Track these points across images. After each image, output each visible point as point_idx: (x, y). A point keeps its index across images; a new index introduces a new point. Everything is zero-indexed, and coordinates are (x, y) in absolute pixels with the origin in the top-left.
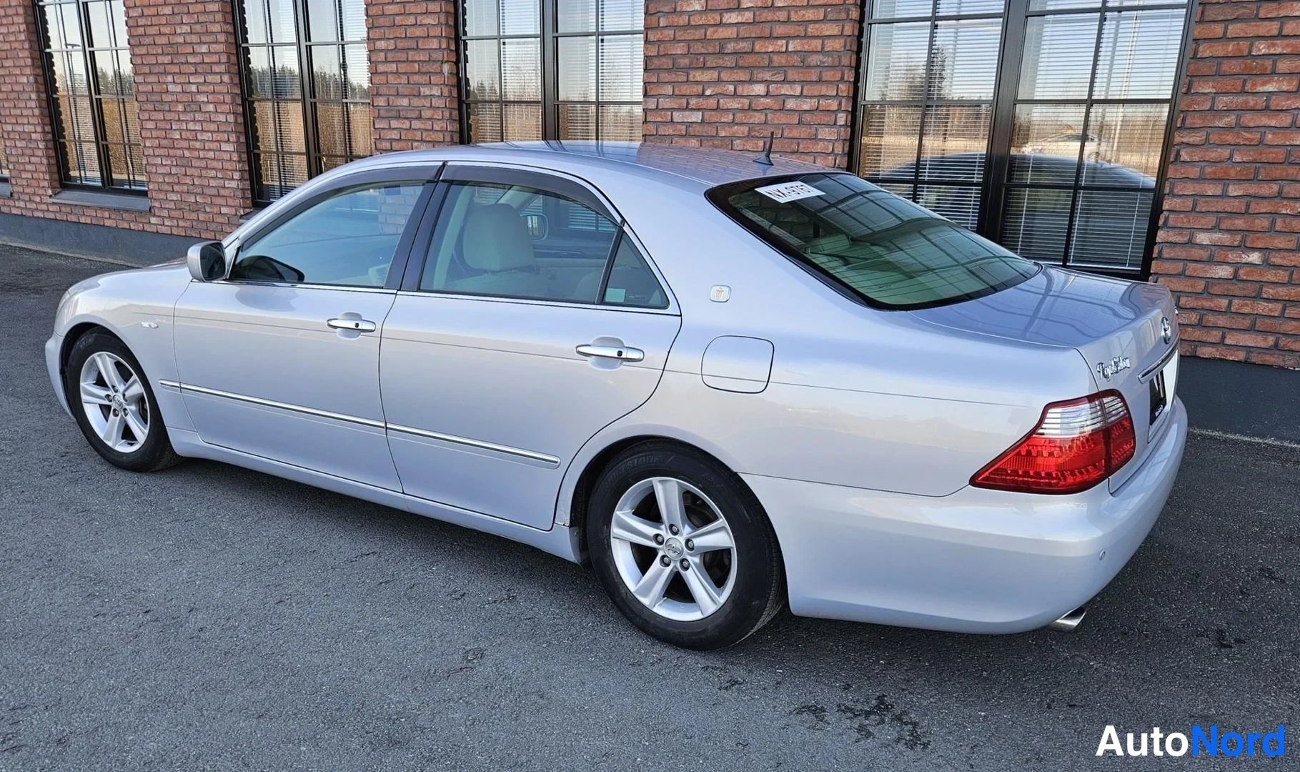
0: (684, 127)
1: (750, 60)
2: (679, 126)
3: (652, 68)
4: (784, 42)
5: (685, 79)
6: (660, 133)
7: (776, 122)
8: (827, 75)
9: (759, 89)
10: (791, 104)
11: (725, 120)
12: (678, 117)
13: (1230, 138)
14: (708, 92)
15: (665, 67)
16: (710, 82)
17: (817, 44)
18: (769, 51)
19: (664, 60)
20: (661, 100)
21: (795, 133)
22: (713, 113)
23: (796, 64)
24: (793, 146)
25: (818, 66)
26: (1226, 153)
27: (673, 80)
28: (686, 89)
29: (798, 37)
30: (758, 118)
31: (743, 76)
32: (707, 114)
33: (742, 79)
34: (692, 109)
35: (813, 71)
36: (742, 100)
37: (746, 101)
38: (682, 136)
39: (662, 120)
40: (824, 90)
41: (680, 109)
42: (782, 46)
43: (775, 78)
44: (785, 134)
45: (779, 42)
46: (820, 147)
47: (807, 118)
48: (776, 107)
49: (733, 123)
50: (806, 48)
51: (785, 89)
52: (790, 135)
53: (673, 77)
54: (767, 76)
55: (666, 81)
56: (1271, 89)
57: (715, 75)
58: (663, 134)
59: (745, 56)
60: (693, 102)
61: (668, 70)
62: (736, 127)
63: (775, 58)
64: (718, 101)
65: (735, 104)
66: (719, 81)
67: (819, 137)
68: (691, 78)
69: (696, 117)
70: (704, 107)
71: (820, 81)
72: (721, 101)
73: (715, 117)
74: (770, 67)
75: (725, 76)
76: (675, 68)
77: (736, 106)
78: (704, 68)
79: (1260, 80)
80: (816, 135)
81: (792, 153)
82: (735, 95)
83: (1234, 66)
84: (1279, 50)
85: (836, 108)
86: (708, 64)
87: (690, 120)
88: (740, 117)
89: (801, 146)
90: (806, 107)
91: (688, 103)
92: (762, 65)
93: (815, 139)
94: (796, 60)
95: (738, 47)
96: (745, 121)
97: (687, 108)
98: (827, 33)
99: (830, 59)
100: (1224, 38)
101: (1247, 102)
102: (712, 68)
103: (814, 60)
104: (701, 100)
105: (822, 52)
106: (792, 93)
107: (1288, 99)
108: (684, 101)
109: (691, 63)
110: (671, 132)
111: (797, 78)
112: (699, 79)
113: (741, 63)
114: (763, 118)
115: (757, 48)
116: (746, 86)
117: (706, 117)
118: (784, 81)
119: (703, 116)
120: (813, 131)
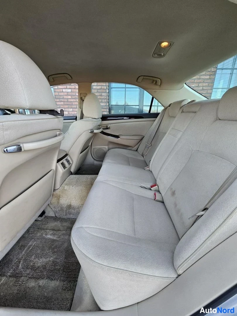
0: (66, 93)
2: (65, 93)
12: (64, 90)
32: (72, 90)
38: (66, 95)
46: (103, 97)
69: (70, 90)
80: (102, 95)
85: (106, 88)
90: (98, 88)
91: (67, 87)
93: (101, 95)
119: (71, 90)
120: (101, 94)
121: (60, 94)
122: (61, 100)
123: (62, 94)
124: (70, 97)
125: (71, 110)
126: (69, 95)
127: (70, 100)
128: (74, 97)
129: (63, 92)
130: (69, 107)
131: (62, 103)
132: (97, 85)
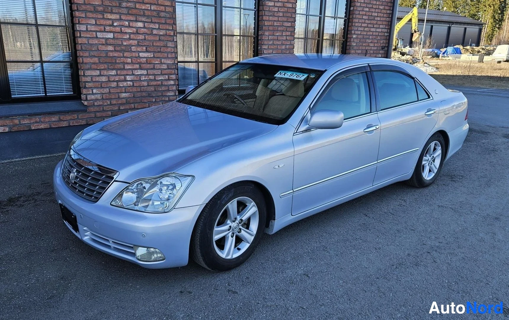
0: (104, 40)
1: (134, 11)
2: (101, 40)
3: (81, 10)
4: (149, 5)
5: (101, 17)
6: (90, 43)
7: (149, 39)
8: (168, 21)
9: (140, 25)
10: (155, 32)
11: (125, 37)
12: (99, 35)
13: (272, 47)
14: (115, 24)
15: (89, 10)
16: (116, 20)
17: (162, 8)
18: (143, 8)
19: (88, 6)
20: (89, 26)
21: (158, 44)
22: (119, 34)
23: (155, 16)
24: (158, 50)
25: (164, 17)
26: (271, 51)
27: (95, 17)
28: (102, 22)
29: (155, 4)
30: (141, 37)
31: (132, 18)
32: (116, 35)
33: (132, 19)
34: (107, 32)
35: (162, 19)
36: (132, 29)
37: (135, 30)
38: (104, 44)
39: (91, 36)
40: (168, 27)
41: (100, 31)
42: (148, 7)
43: (147, 20)
44: (154, 44)
45: (147, 5)
47: (162, 38)
48: (148, 33)
49: (130, 39)
50: (159, 9)
51: (152, 26)
52: (156, 45)
53: (94, 15)
54: (144, 19)
55: (91, 17)
56: (278, 35)
57: (118, 17)
58: (92, 43)
59: (132, 9)
60: (108, 28)
61: (90, 12)
62: (131, 41)
63: (146, 12)
64: (121, 28)
65: (129, 30)
66: (120, 19)
67: (168, 46)
68: (105, 16)
69: (111, 35)
70: (114, 31)
71: (166, 23)
72: (122, 29)
73: (119, 36)
74: (144, 15)
75: (123, 17)
76: (96, 11)
77: (130, 31)
78: (112, 13)
79: (276, 32)
81: (158, 52)
82: (129, 26)
83: (271, 28)
84: (278, 25)
86: (114, 11)
87: (107, 37)
88: (132, 36)
89: (162, 49)
90: (161, 33)
91: (105, 29)
92: (140, 14)
93: (166, 46)
94: (155, 14)
95: (128, 5)
96: (135, 38)
97: (105, 31)
98: (166, 4)
99: (169, 15)
100: (269, 20)
101: (274, 38)
102: (116, 13)
103: (162, 14)
104: (112, 27)
105: (165, 12)
106: (155, 27)
107: (281, 37)
108: (102, 28)
109: (104, 10)
110: (97, 42)
111: (156, 21)
112: (109, 18)
113: (130, 12)
114: (143, 37)
115: (138, 6)
116: (134, 23)
117: (115, 36)
118: (152, 22)
119: (114, 35)
120: (165, 43)
121: (91, 42)
122: (92, 53)
123: (96, 41)
124: (110, 48)
125: (114, 72)
126: (110, 45)
127: (111, 54)
128: (118, 48)
129: (97, 37)
130: (110, 68)
131: (96, 60)
132: (159, 29)
